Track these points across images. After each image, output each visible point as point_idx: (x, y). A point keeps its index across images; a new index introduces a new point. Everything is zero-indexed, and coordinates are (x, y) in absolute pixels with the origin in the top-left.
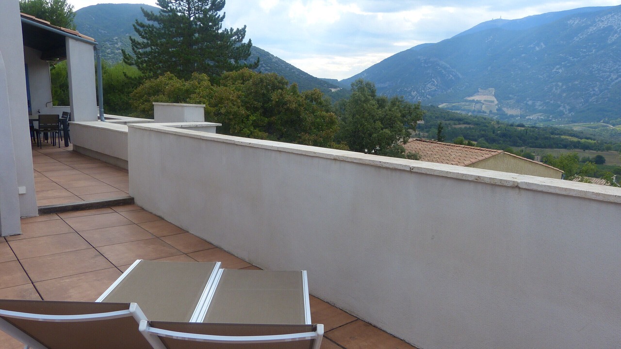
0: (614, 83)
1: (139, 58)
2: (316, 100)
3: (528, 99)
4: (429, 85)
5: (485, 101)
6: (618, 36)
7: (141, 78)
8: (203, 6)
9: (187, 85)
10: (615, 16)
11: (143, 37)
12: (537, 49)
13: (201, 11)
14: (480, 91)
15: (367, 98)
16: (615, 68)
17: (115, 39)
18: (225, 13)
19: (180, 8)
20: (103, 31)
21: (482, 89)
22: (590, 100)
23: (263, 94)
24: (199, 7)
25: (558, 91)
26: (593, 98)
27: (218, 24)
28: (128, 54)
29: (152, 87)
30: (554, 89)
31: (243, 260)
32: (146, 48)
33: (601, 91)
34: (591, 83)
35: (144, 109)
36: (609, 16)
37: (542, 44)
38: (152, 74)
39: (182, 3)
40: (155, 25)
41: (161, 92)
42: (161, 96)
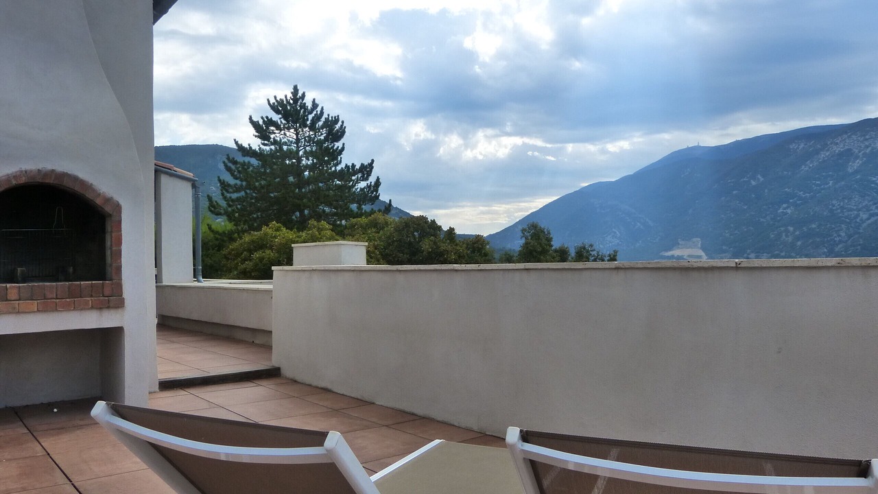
0: (865, 225)
1: (230, 206)
2: (479, 250)
3: (749, 251)
4: (609, 238)
5: (689, 256)
6: (860, 162)
7: (231, 233)
8: (315, 136)
9: (304, 236)
10: (853, 136)
11: (236, 178)
12: (753, 183)
13: (313, 143)
14: (680, 243)
15: (543, 248)
16: (864, 204)
18: (344, 144)
19: (285, 139)
21: (683, 240)
22: (837, 249)
23: (410, 243)
24: (310, 138)
25: (790, 239)
26: (840, 246)
27: (337, 159)
28: (216, 202)
29: (253, 241)
30: (784, 237)
31: (470, 430)
32: (240, 191)
33: (850, 236)
34: (833, 226)
35: (245, 269)
36: (845, 136)
37: (759, 176)
38: (246, 227)
39: (288, 134)
40: (252, 163)
41: (267, 247)
42: (268, 252)
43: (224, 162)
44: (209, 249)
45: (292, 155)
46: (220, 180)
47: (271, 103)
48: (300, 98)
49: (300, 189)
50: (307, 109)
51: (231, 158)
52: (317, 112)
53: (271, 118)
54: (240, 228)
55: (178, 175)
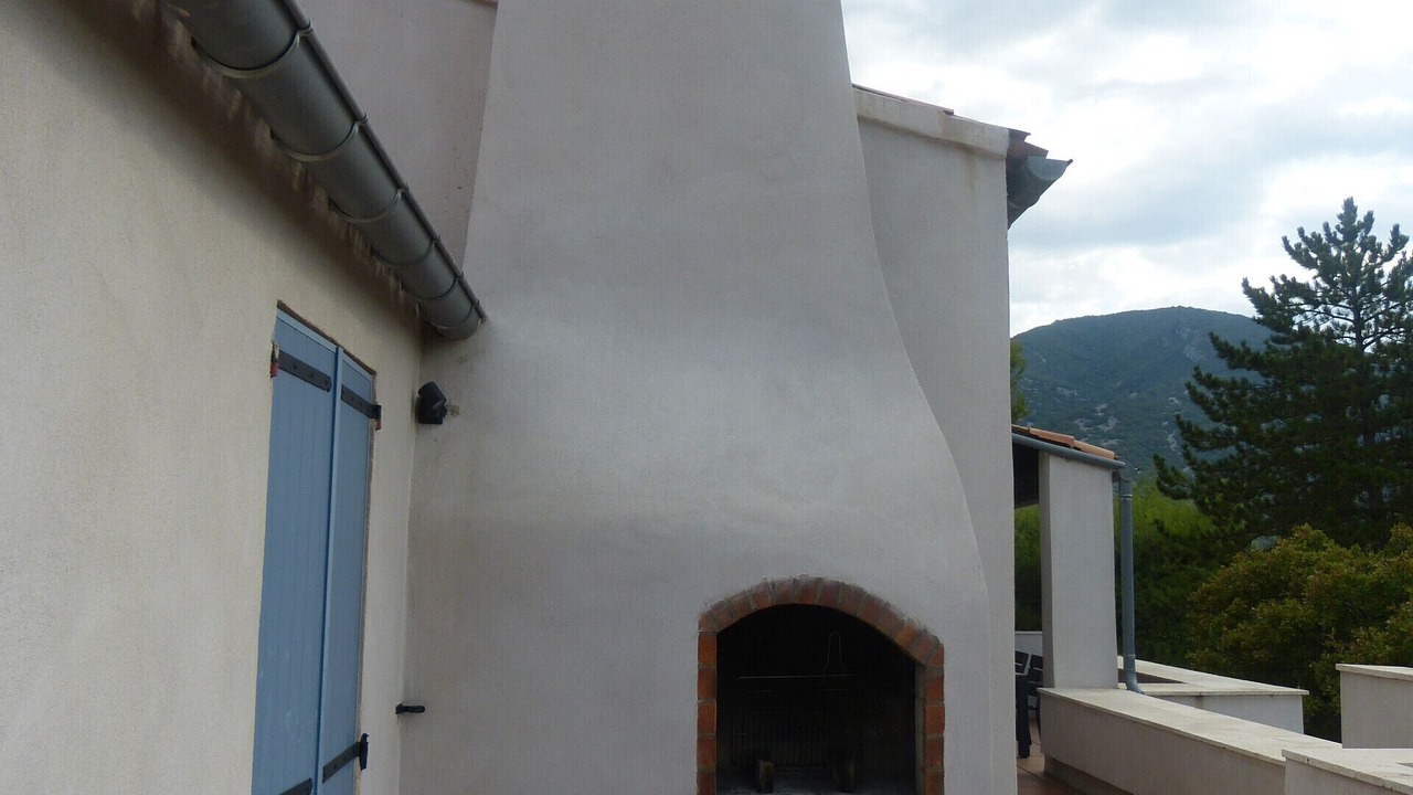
1: (1202, 480)
7: (1208, 539)
8: (1403, 311)
9: (1380, 566)
11: (1216, 419)
13: (1398, 327)
17: (1098, 409)
19: (1329, 324)
20: (1067, 392)
24: (1391, 315)
28: (1173, 469)
29: (1254, 572)
32: (1226, 446)
35: (1237, 641)
39: (1334, 310)
40: (1251, 381)
41: (1287, 589)
42: (1290, 603)
43: (1189, 386)
44: (1162, 562)
45: (1346, 362)
46: (1180, 424)
47: (1292, 245)
48: (1361, 225)
49: (1369, 435)
50: (1379, 250)
51: (1204, 373)
52: (1404, 254)
53: (1294, 279)
54: (1227, 529)
55: (1084, 457)
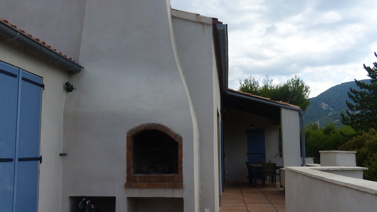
1: (352, 120)
11: (356, 102)
32: (360, 110)
43: (348, 93)
46: (347, 103)
51: (353, 90)
55: (294, 109)
